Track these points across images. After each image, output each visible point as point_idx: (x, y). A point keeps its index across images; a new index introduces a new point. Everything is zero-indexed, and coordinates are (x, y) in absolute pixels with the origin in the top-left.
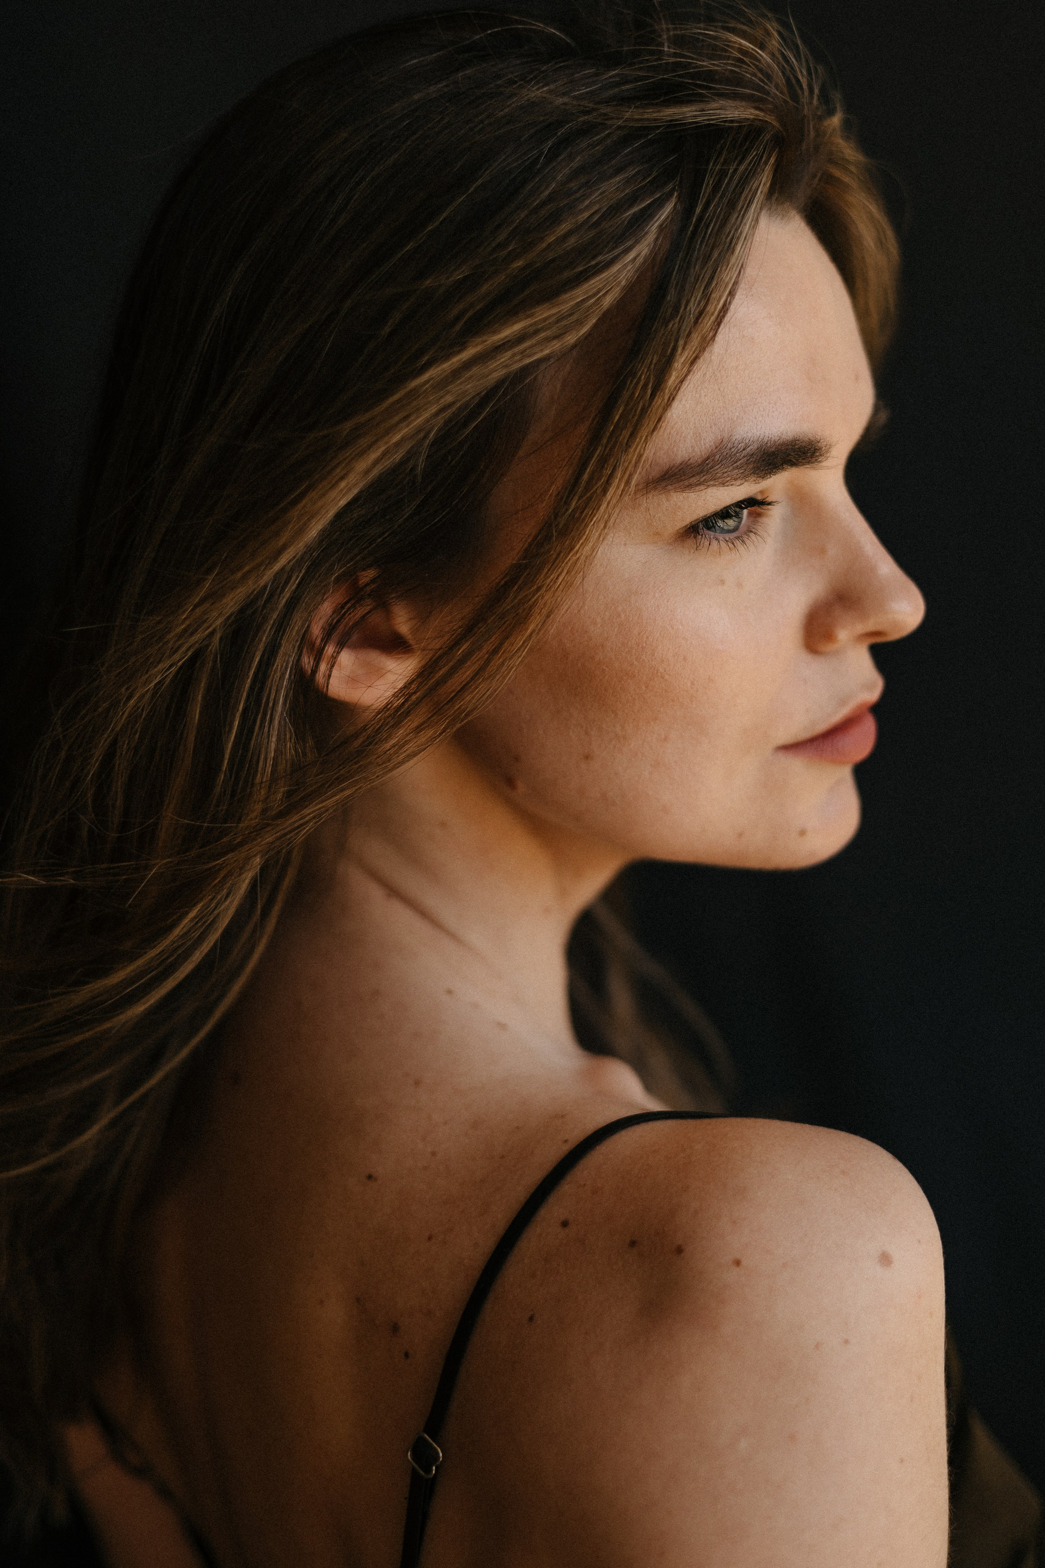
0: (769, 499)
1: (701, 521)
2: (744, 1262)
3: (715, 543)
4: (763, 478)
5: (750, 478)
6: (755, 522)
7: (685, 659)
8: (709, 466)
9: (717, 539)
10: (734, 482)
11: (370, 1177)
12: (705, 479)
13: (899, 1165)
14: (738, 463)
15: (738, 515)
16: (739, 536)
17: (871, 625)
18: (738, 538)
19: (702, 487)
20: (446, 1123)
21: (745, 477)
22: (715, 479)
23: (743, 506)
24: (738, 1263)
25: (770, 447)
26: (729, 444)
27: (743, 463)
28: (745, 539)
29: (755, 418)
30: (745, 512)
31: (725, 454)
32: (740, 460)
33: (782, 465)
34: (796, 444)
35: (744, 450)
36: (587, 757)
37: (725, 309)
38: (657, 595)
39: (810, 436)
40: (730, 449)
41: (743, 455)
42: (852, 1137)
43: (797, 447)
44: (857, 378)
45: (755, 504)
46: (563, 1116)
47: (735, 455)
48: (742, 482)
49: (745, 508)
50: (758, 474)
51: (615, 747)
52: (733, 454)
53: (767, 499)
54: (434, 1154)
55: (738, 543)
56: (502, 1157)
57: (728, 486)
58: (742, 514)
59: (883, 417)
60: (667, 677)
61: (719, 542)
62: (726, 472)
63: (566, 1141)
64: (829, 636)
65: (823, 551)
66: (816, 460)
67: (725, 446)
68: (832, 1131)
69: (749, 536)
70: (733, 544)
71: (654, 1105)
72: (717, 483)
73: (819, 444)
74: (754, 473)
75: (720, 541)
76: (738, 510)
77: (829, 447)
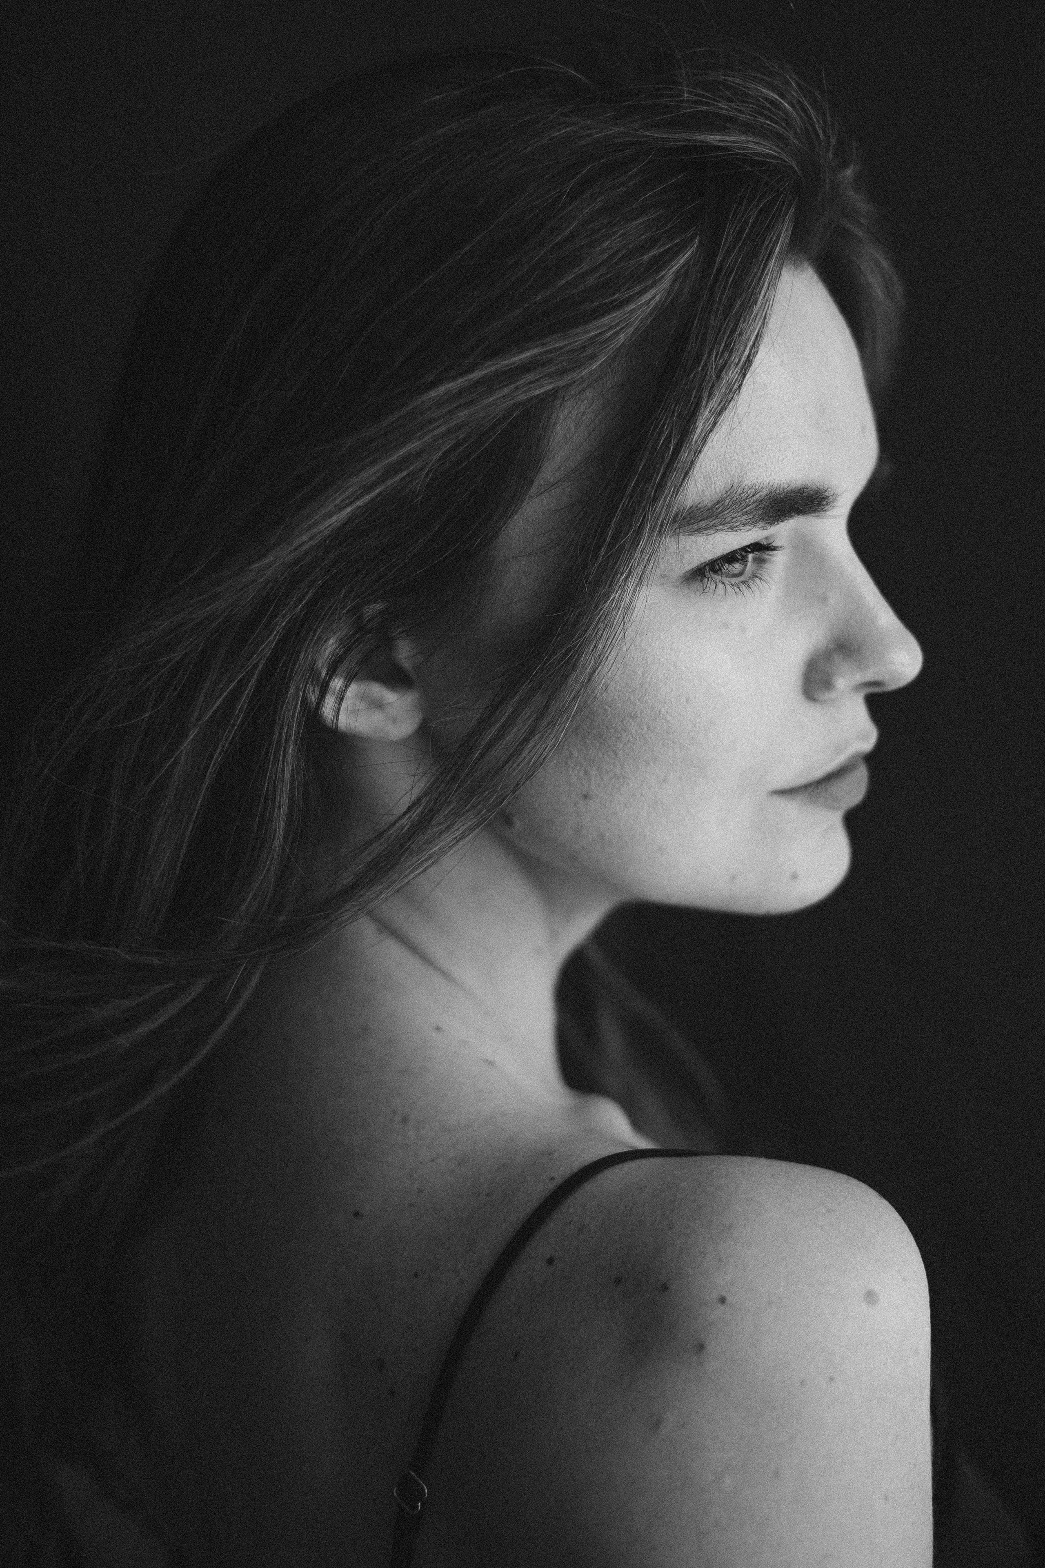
0: (775, 544)
1: (708, 564)
2: (729, 1299)
3: (721, 586)
4: (771, 524)
5: (758, 524)
6: (760, 568)
7: (688, 701)
8: (719, 510)
9: (723, 583)
10: (744, 528)
11: (356, 1214)
12: (714, 523)
13: (885, 1203)
14: (747, 509)
15: (744, 560)
16: (745, 582)
17: (870, 675)
18: (743, 582)
19: (712, 531)
20: (433, 1160)
21: (753, 523)
22: (723, 524)
23: (749, 550)
24: (723, 1300)
25: (779, 494)
26: (739, 490)
27: (752, 509)
28: (751, 585)
29: (766, 464)
30: (750, 556)
31: (735, 498)
32: (749, 506)
33: (790, 512)
34: (804, 492)
35: (753, 496)
36: (586, 797)
37: (749, 362)
38: (662, 637)
39: (818, 485)
40: (740, 494)
41: (752, 501)
42: (839, 1174)
43: (804, 494)
44: (863, 428)
45: (761, 548)
46: (549, 1154)
47: (744, 500)
48: (750, 528)
49: (750, 552)
50: (766, 520)
51: (614, 786)
52: (742, 499)
53: (772, 544)
54: (420, 1191)
55: (743, 587)
56: (488, 1195)
57: (737, 531)
58: (748, 557)
59: (887, 469)
60: (668, 718)
61: (725, 585)
62: (736, 517)
63: (552, 1179)
64: (827, 684)
65: (824, 600)
66: (823, 509)
67: (735, 492)
68: (817, 1169)
69: (753, 581)
70: (739, 588)
71: (642, 1143)
72: (726, 528)
73: (827, 494)
74: (762, 519)
75: (727, 586)
76: (744, 553)
77: (835, 497)
